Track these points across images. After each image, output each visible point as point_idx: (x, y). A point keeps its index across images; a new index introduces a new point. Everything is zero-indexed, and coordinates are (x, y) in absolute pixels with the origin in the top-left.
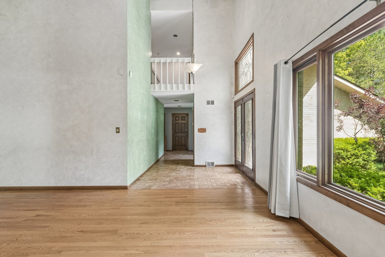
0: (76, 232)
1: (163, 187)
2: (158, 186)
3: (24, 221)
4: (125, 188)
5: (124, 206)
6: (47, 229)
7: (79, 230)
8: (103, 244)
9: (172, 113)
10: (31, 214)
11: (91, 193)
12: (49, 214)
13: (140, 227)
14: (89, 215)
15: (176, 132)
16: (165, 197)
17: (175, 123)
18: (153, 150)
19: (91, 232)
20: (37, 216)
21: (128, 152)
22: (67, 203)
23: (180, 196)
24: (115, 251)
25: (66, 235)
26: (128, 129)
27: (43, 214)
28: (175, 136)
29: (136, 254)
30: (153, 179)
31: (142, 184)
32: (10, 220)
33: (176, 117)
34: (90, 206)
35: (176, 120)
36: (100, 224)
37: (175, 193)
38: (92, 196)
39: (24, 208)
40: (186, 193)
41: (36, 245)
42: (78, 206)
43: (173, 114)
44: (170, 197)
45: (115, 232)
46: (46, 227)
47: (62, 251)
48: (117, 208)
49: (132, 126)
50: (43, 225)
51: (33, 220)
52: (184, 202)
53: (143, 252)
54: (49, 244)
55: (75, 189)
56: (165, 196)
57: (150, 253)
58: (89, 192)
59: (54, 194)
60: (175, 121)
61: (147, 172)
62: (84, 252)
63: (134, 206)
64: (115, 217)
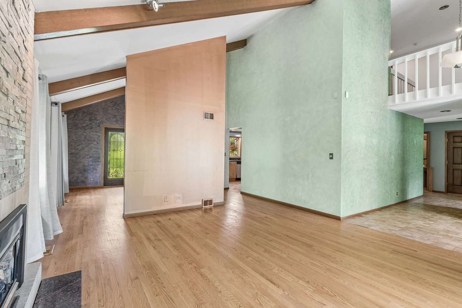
0: (283, 235)
1: (387, 231)
2: (380, 228)
3: (259, 217)
4: (338, 219)
5: (329, 232)
6: (268, 226)
7: (286, 234)
8: (298, 249)
9: (446, 132)
10: (263, 215)
11: (305, 214)
12: (272, 218)
13: (334, 252)
14: (297, 228)
15: (455, 162)
16: (381, 241)
17: (454, 148)
18: (393, 184)
19: (294, 239)
20: (266, 217)
21: (342, 180)
22: (285, 216)
23: (407, 247)
24: (304, 257)
25: (278, 234)
26: (342, 155)
27: (269, 217)
28: (453, 170)
29: (319, 266)
30: (380, 220)
31: (361, 221)
32: (252, 215)
33: (454, 137)
34: (300, 223)
35: (454, 142)
36: (302, 236)
37: (400, 242)
38: (305, 216)
39: (260, 211)
40: (419, 247)
41: (261, 232)
42: (292, 220)
43: (449, 134)
44: (390, 243)
45: (310, 246)
46: (268, 225)
47: (272, 241)
48: (321, 232)
49: (348, 152)
50: (267, 223)
51: (263, 219)
52: (406, 254)
53: (326, 268)
54: (267, 235)
55: (295, 208)
56: (382, 239)
57: (331, 271)
58: (304, 213)
59: (280, 207)
60: (452, 143)
61: (377, 211)
62: (284, 247)
63: (339, 236)
64: (316, 237)
